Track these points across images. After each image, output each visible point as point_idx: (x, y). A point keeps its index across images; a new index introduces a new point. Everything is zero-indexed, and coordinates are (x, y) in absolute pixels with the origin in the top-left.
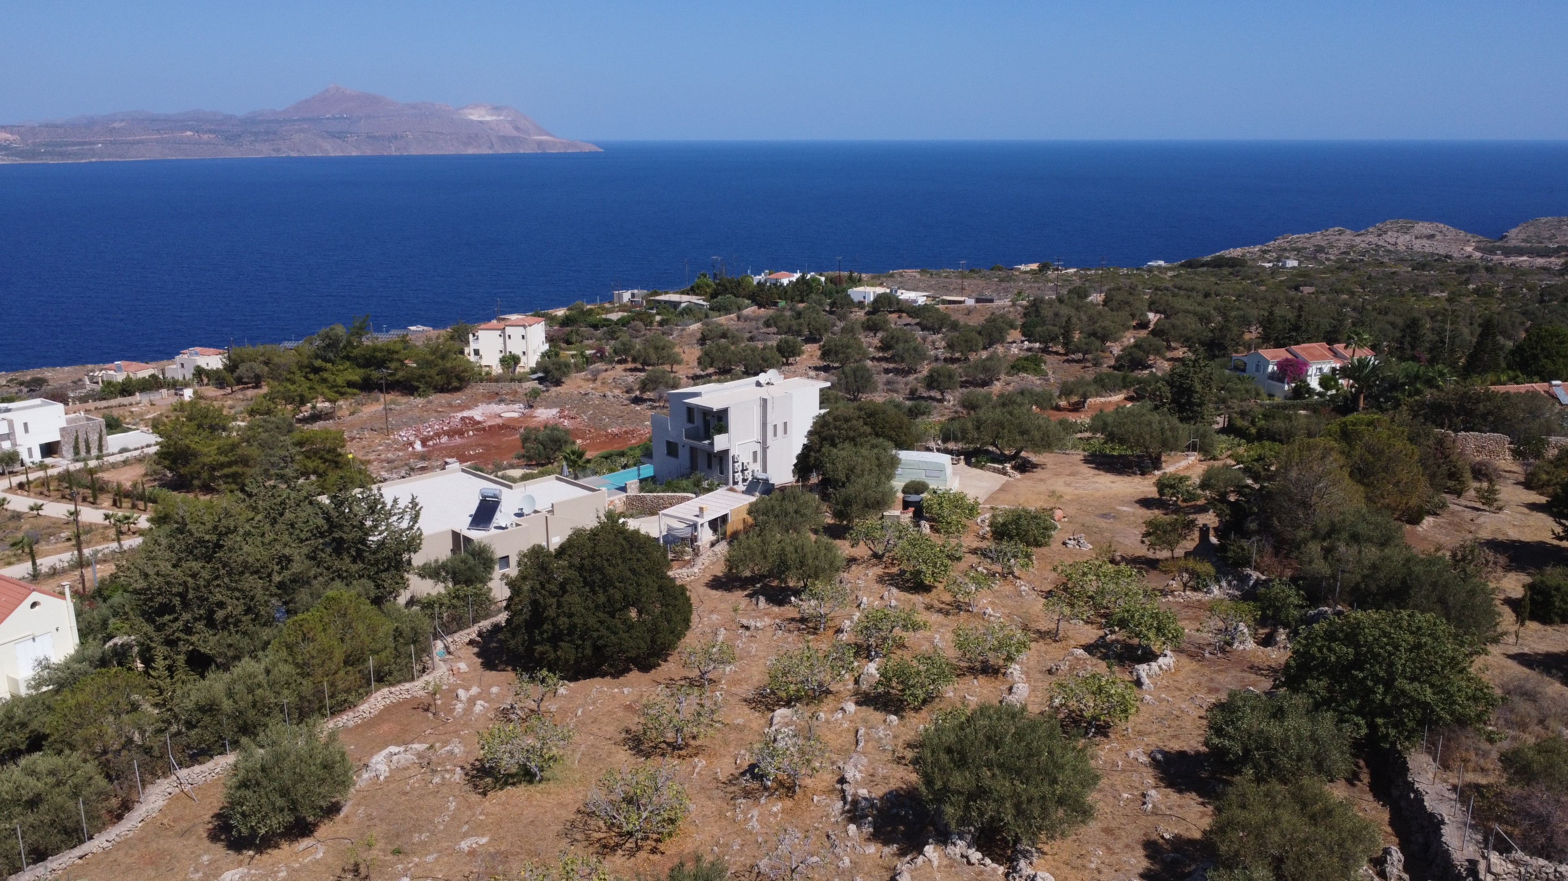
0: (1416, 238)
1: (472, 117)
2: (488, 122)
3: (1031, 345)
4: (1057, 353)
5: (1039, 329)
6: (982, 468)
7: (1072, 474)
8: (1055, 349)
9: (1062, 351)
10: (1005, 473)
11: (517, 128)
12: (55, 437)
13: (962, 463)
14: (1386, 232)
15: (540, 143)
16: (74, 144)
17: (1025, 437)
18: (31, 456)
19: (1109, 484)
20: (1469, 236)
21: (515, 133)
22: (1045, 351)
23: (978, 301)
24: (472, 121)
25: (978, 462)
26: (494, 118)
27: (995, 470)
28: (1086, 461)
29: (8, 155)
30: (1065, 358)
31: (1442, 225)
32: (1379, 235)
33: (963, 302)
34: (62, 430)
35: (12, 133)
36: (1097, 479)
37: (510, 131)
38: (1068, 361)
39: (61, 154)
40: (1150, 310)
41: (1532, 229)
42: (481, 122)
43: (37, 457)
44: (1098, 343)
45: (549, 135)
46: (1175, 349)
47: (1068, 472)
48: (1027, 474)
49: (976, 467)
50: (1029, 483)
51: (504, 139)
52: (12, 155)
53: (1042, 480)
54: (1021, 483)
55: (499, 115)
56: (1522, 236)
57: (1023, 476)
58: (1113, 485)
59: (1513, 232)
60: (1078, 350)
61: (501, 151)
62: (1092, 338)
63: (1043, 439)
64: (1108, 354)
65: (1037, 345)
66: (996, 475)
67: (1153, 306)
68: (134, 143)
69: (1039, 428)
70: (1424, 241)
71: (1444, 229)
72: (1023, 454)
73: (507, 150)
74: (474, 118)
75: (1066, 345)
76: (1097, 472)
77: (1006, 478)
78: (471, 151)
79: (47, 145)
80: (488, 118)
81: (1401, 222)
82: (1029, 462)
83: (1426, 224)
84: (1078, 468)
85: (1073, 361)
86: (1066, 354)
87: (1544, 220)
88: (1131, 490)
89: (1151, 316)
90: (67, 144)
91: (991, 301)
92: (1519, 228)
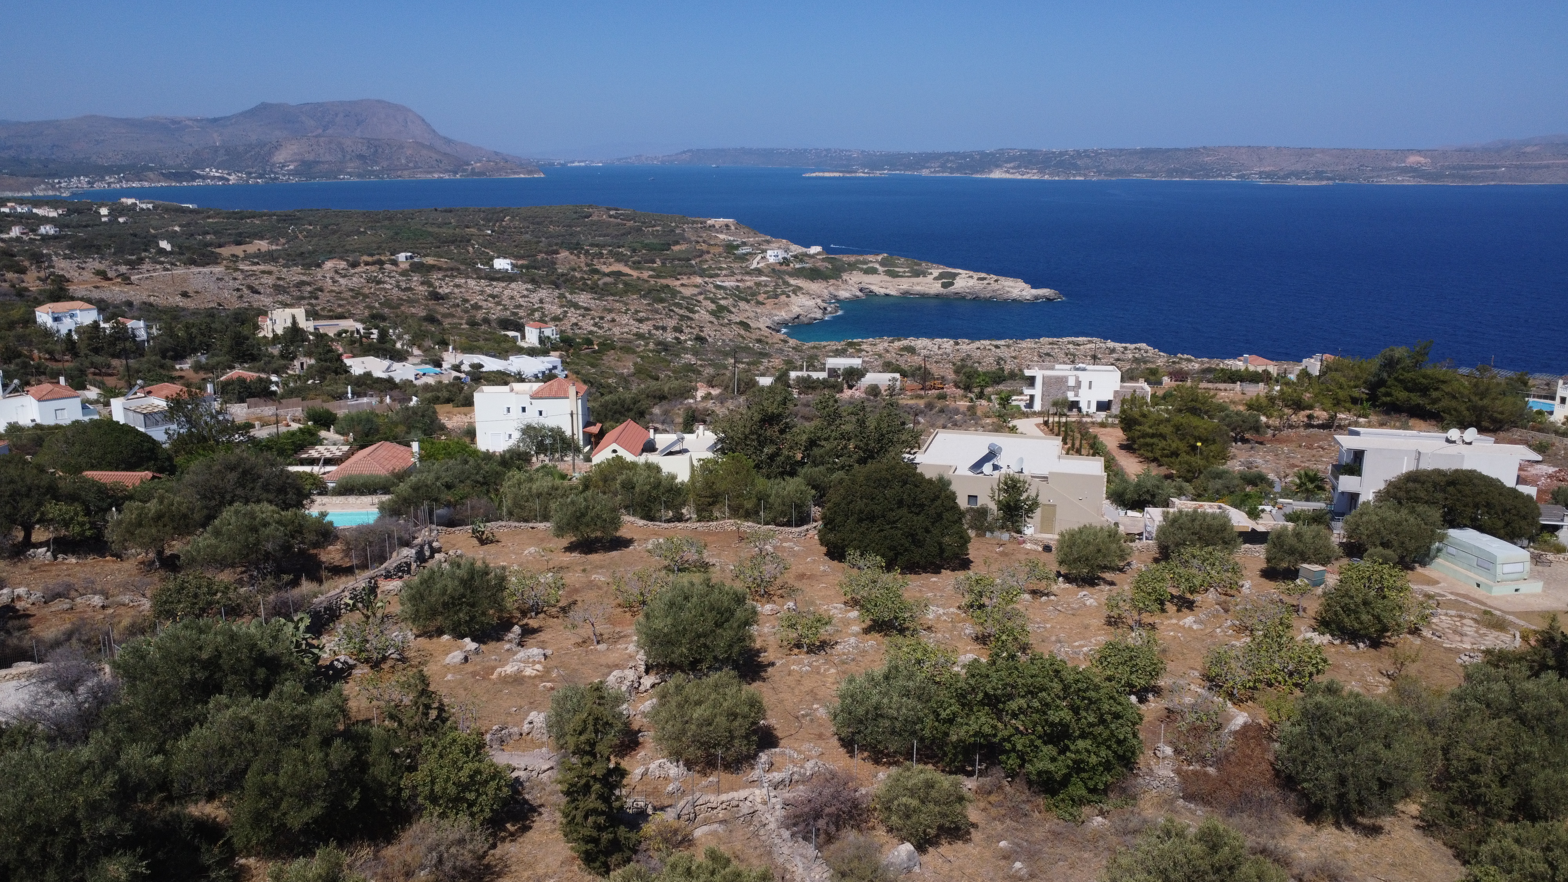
12: (1110, 397)
16: (1478, 167)
18: (1089, 407)
29: (1414, 177)
34: (1116, 392)
35: (1425, 157)
39: (1463, 177)
43: (1093, 408)
52: (1419, 177)
68: (1540, 167)
79: (1454, 168)
90: (1471, 168)
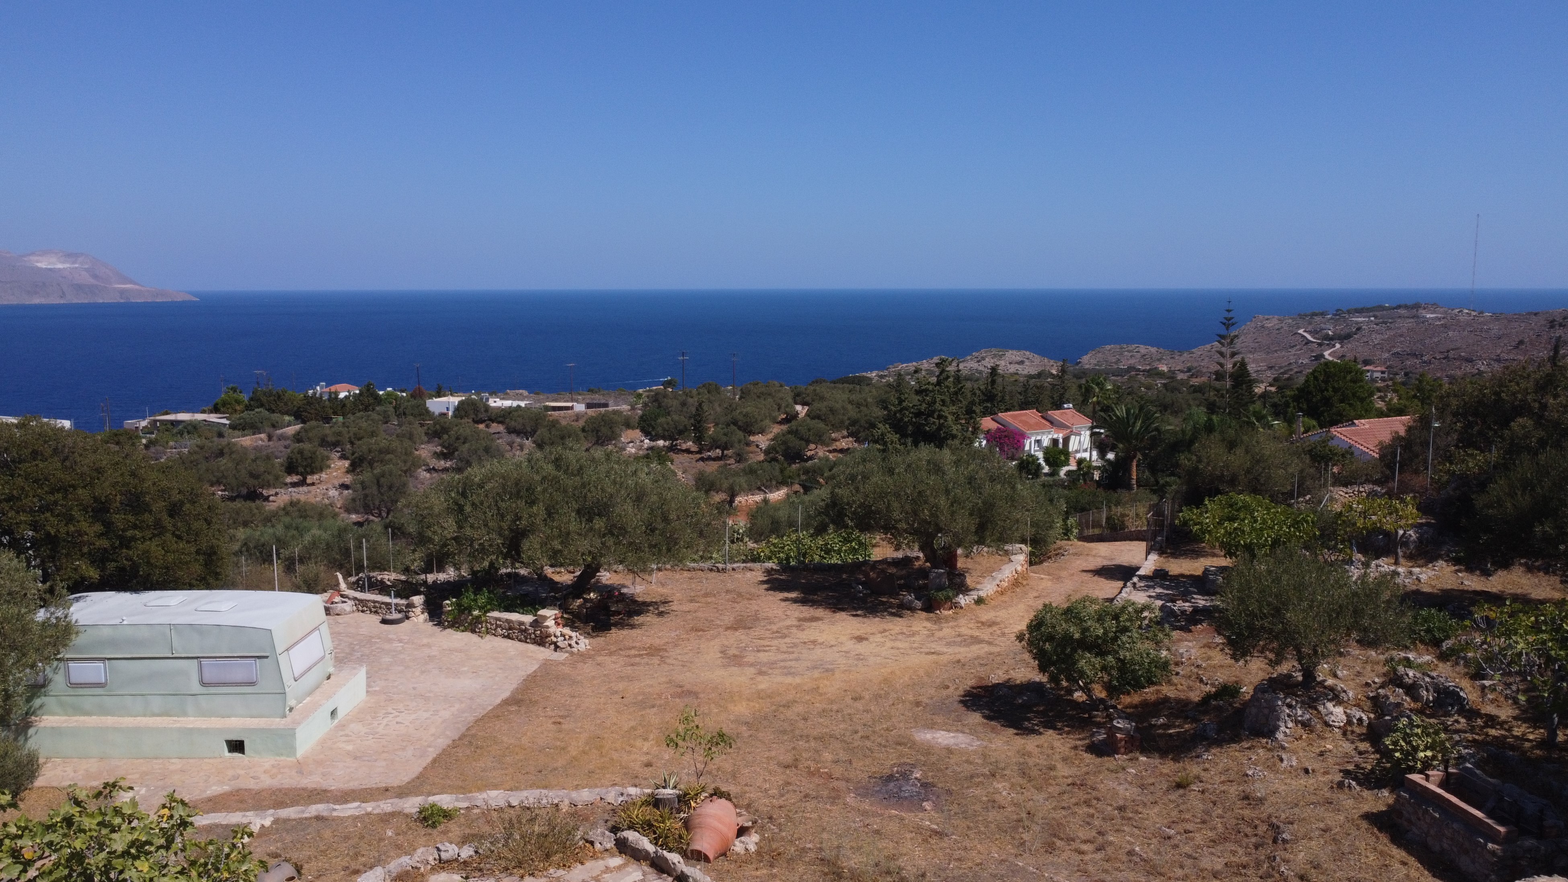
0: (1010, 363)
1: (39, 265)
2: (60, 269)
3: (653, 444)
4: (688, 451)
5: (661, 420)
6: (473, 627)
7: (739, 625)
8: (684, 447)
9: (694, 448)
10: (542, 640)
11: (95, 277)
13: (419, 617)
14: (983, 359)
15: (122, 292)
17: (599, 524)
19: (850, 645)
20: (1052, 362)
21: (92, 281)
22: (672, 449)
23: (589, 406)
24: (41, 269)
25: (463, 610)
26: (67, 265)
27: (512, 632)
28: (774, 584)
30: (698, 456)
31: (1028, 353)
32: (978, 362)
33: (572, 408)
36: (812, 632)
37: (86, 279)
38: (702, 459)
40: (796, 404)
41: (1100, 355)
42: (50, 270)
44: (740, 434)
45: (135, 283)
46: (835, 440)
47: (728, 619)
48: (615, 634)
49: (455, 624)
50: (613, 664)
51: (79, 288)
53: (654, 651)
54: (588, 668)
55: (74, 263)
56: (1094, 361)
57: (600, 641)
58: (862, 648)
59: (1085, 359)
60: (714, 445)
61: (75, 301)
62: (733, 427)
63: (651, 529)
64: (753, 448)
65: (661, 443)
66: (513, 647)
67: (799, 398)
69: (639, 497)
70: (1017, 366)
71: (1031, 356)
72: (606, 577)
73: (83, 299)
74: (42, 265)
75: (698, 440)
76: (807, 611)
77: (545, 653)
78: (37, 301)
80: (60, 266)
81: (994, 351)
82: (623, 598)
83: (1015, 352)
84: (754, 606)
85: (710, 459)
86: (699, 452)
87: (1108, 347)
88: (918, 660)
89: (798, 408)
91: (606, 405)
92: (1089, 355)
